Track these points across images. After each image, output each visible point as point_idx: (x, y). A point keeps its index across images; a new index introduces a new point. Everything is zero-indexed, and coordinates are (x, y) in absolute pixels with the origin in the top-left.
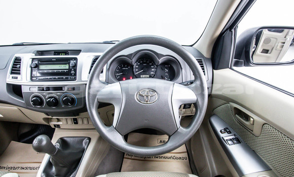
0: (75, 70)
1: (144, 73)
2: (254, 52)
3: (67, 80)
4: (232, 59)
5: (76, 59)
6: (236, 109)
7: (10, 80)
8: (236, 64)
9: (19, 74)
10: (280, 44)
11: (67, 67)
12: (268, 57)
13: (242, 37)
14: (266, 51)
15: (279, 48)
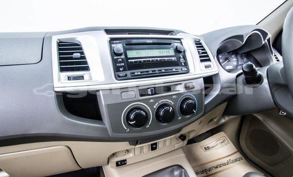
0: (185, 57)
7: (64, 82)
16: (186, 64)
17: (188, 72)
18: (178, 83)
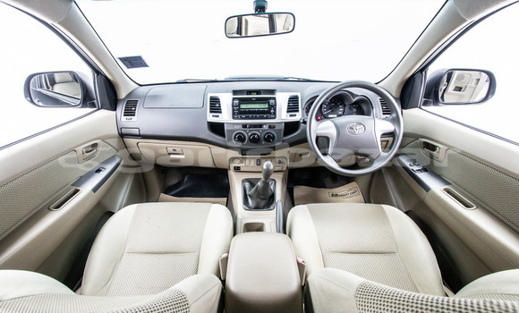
0: (275, 110)
1: (332, 113)
2: (445, 90)
3: (267, 118)
4: (421, 99)
5: (274, 98)
6: (424, 142)
7: (211, 118)
8: (425, 103)
9: (221, 112)
10: (475, 81)
11: (267, 106)
12: (461, 96)
13: (432, 77)
14: (459, 89)
15: (473, 85)
16: (275, 113)
17: (275, 118)
18: (266, 124)
